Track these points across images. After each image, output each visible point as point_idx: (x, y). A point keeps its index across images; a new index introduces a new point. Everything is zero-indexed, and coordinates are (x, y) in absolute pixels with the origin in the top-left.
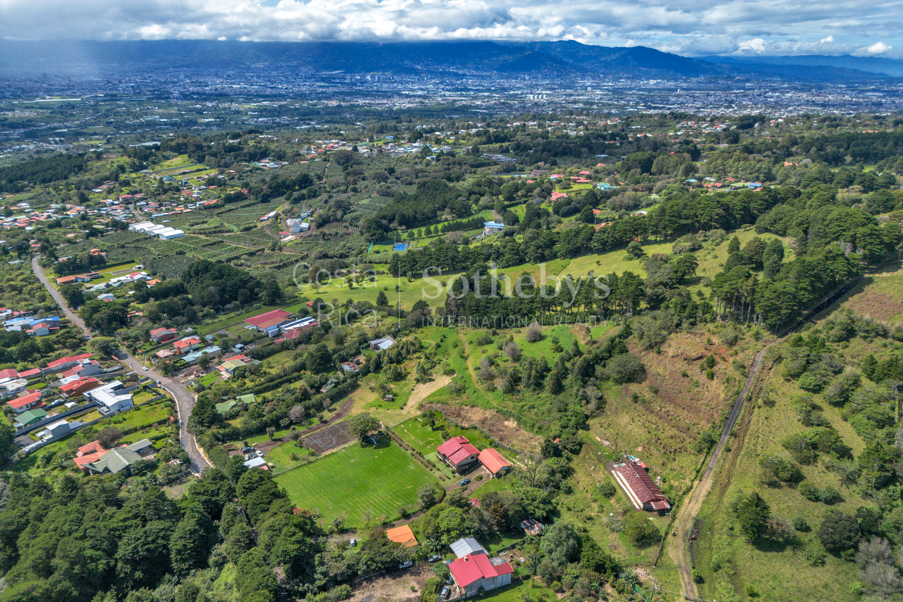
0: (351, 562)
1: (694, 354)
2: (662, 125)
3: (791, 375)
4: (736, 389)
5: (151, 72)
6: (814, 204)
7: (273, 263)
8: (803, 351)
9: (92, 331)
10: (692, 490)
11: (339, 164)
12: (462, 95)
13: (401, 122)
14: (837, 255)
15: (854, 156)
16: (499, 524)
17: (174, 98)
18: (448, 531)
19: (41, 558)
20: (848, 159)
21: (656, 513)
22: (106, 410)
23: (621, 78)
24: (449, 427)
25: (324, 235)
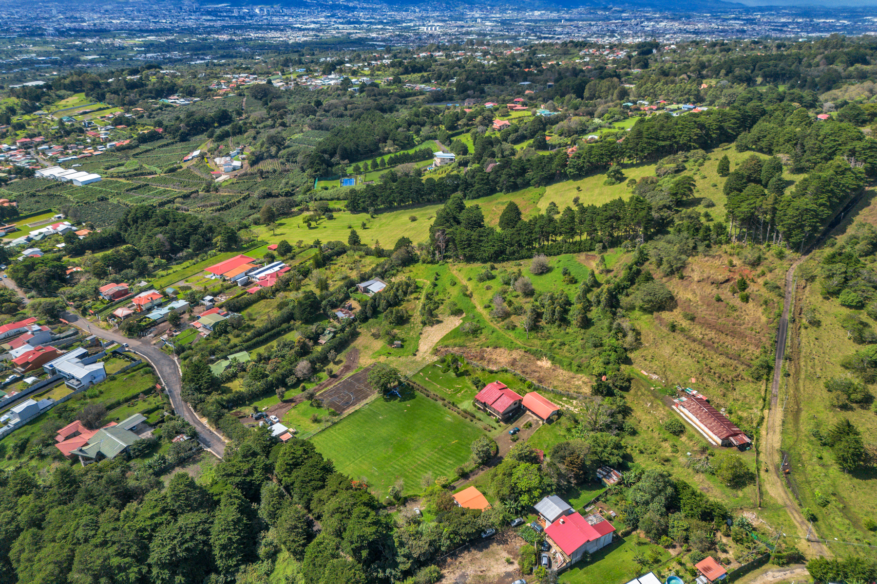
0: (432, 538)
1: (720, 277)
2: (566, 53)
3: (829, 293)
4: (777, 311)
5: (18, 7)
6: (795, 121)
7: (212, 205)
8: (839, 267)
9: (26, 292)
10: (766, 420)
11: (256, 98)
12: (355, 28)
13: (303, 55)
14: (846, 169)
15: (765, 76)
16: (576, 476)
17: (49, 35)
18: (529, 491)
19: (53, 575)
20: (759, 80)
21: (736, 448)
22: (76, 383)
23: (508, 9)
24: (474, 371)
25: (261, 173)
